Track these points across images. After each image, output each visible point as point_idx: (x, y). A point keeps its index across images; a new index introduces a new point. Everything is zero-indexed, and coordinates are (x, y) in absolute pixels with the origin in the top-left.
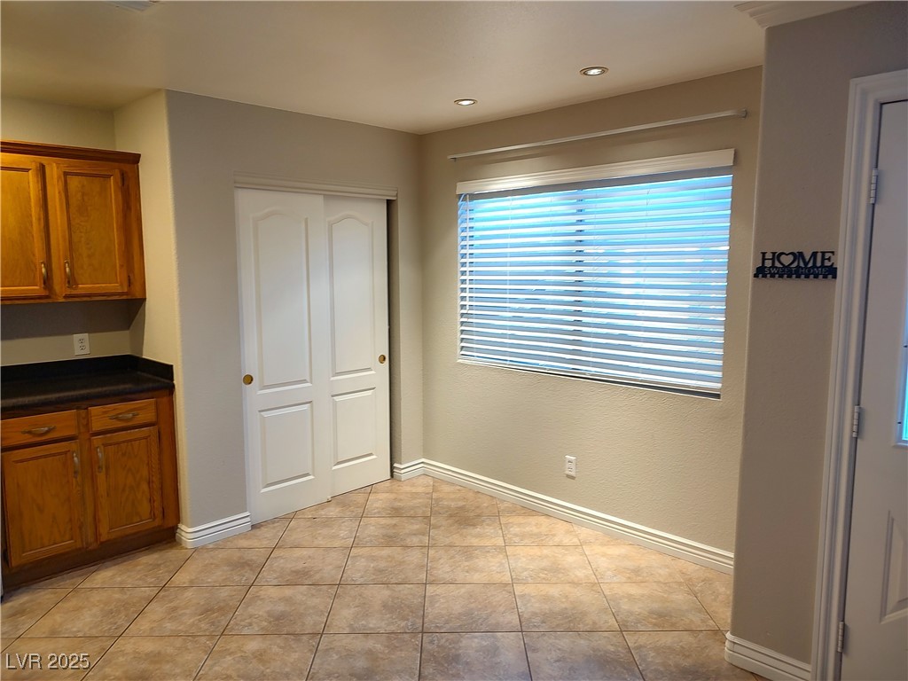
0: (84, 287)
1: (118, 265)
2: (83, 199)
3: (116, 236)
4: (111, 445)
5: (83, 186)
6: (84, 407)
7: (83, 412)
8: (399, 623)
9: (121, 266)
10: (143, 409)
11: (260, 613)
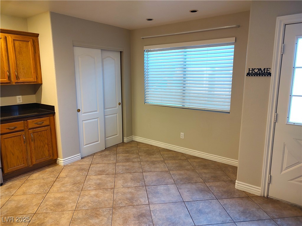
0: (22, 80)
1: (33, 72)
2: (20, 49)
3: (32, 62)
4: (35, 132)
5: (20, 45)
6: (26, 120)
7: (25, 122)
8: (137, 184)
9: (34, 72)
10: (45, 120)
11: (92, 183)
